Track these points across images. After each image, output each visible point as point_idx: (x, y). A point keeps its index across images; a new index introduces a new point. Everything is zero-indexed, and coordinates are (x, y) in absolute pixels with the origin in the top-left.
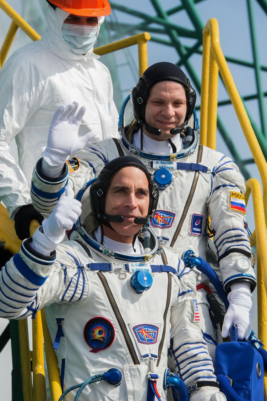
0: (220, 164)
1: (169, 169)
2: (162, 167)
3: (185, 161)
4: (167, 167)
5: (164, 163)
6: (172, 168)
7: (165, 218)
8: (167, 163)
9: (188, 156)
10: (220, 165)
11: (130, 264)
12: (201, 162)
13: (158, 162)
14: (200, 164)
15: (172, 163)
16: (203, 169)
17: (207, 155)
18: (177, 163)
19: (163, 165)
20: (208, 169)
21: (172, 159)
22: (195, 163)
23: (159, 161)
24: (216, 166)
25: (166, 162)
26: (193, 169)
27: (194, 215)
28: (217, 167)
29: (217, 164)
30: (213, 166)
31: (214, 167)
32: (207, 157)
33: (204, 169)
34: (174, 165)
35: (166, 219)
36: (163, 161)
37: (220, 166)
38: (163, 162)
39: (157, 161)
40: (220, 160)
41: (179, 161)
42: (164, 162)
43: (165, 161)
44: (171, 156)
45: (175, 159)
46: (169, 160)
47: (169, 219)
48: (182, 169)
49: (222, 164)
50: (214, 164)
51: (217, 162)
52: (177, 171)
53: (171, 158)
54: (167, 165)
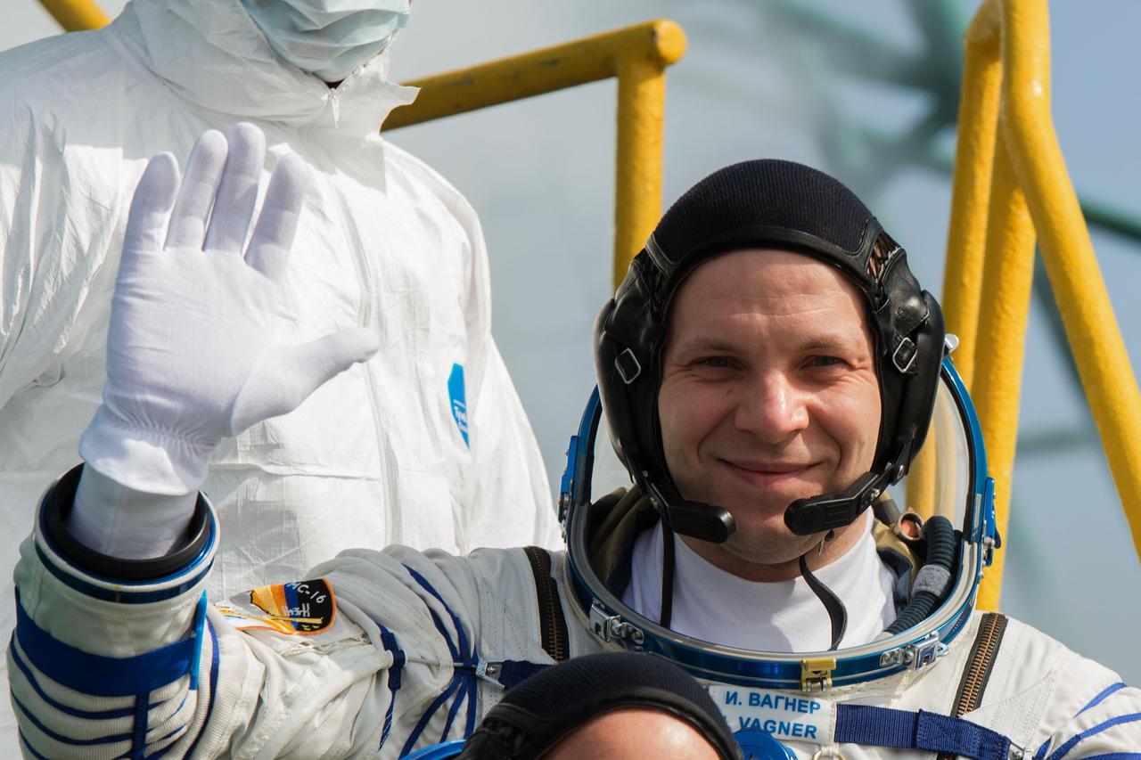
0: (1081, 724)
1: (790, 737)
2: (757, 721)
3: (890, 697)
4: (782, 724)
5: (770, 704)
6: (811, 731)
8: (782, 703)
9: (905, 677)
10: (1079, 732)
12: (978, 705)
13: (735, 695)
14: (966, 717)
15: (813, 707)
16: (981, 747)
17: (1021, 673)
18: (840, 707)
19: (763, 714)
20: (1012, 747)
21: (814, 681)
22: (945, 709)
23: (744, 693)
24: (1059, 735)
25: (777, 698)
26: (924, 745)
28: (1064, 740)
29: (1064, 720)
30: (1044, 732)
31: (1047, 738)
32: (1018, 683)
33: (987, 745)
34: (823, 715)
36: (763, 692)
37: (1078, 738)
38: (761, 700)
39: (732, 689)
40: (1086, 702)
41: (851, 694)
42: (768, 697)
43: (773, 694)
44: (806, 665)
45: (829, 681)
46: (798, 687)
48: (865, 741)
49: (1090, 726)
50: (1050, 721)
51: (1069, 715)
52: (835, 749)
53: (806, 674)
54: (781, 715)
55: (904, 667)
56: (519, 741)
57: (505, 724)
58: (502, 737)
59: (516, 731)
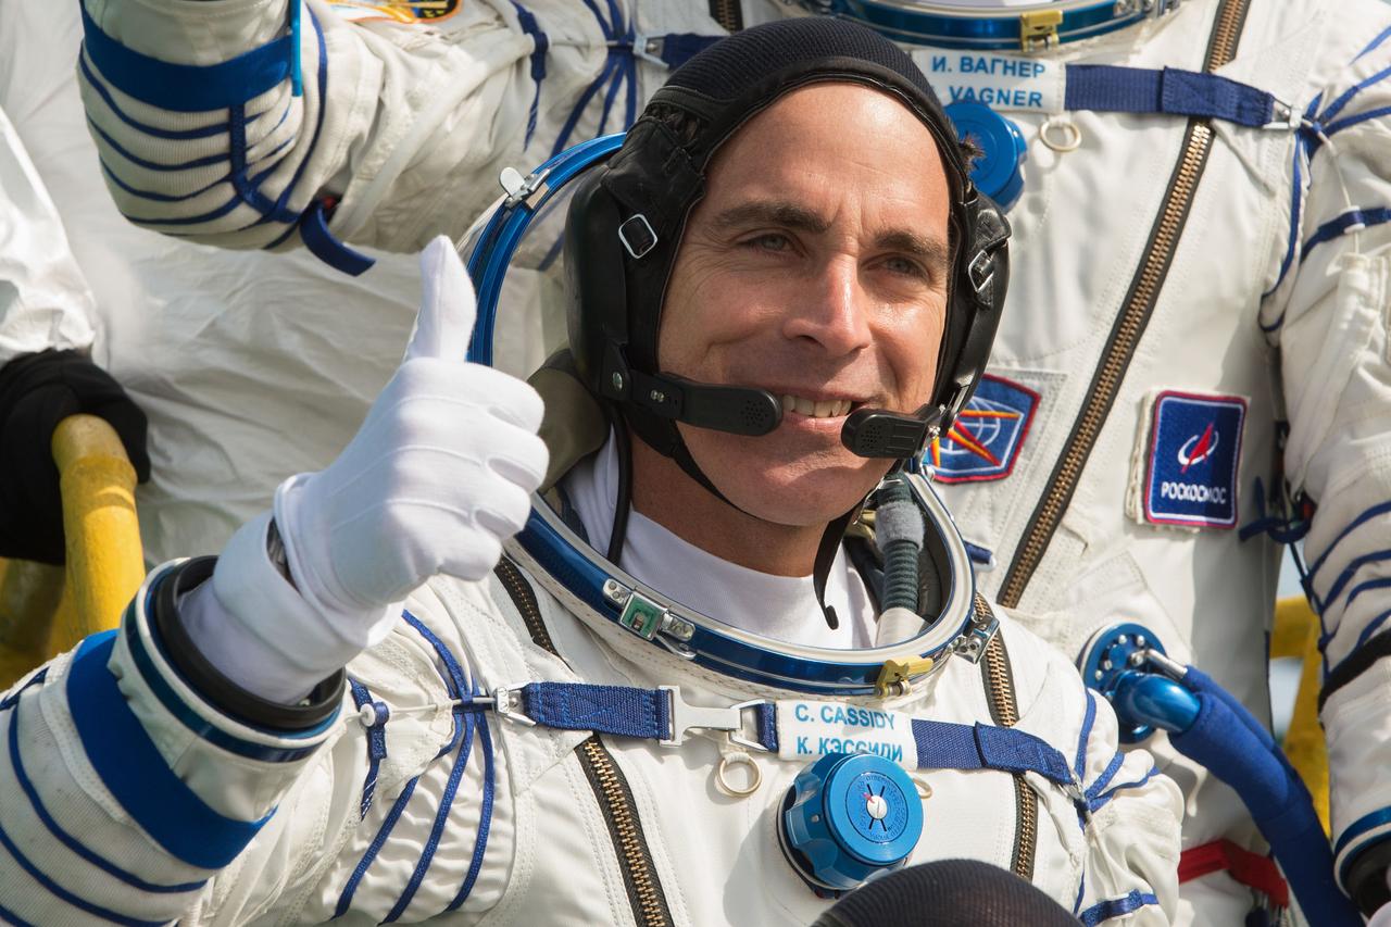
0: (1358, 73)
1: (1011, 107)
2: (970, 90)
3: (1127, 53)
4: (1000, 92)
5: (985, 69)
6: (1036, 99)
7: (975, 418)
8: (999, 67)
9: (1144, 29)
10: (1356, 81)
11: (788, 707)
12: (1233, 56)
13: (943, 61)
14: (1220, 71)
15: (1037, 70)
16: (1240, 107)
17: (1283, 15)
18: (1070, 68)
19: (977, 82)
20: (1277, 106)
21: (1036, 38)
22: (1195, 65)
23: (953, 57)
24: (1332, 88)
25: (994, 61)
26: (1172, 108)
27: (1167, 405)
28: (1339, 93)
29: (1338, 69)
30: (1315, 85)
31: (1318, 92)
32: (1280, 28)
33: (1247, 104)
34: (1050, 78)
35: (981, 425)
36: (976, 55)
37: (1355, 89)
38: (975, 64)
39: (940, 53)
40: (1363, 46)
41: (1083, 52)
42: (982, 61)
43: (988, 56)
44: (1026, 21)
45: (1055, 38)
46: (1018, 46)
47: (997, 426)
48: (1101, 107)
49: (1369, 74)
50: (1321, 71)
51: (1343, 62)
52: (1065, 118)
53: (1026, 31)
54: (999, 81)
55: (1143, 16)
56: (692, 128)
57: (674, 110)
58: (671, 125)
59: (689, 117)
